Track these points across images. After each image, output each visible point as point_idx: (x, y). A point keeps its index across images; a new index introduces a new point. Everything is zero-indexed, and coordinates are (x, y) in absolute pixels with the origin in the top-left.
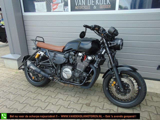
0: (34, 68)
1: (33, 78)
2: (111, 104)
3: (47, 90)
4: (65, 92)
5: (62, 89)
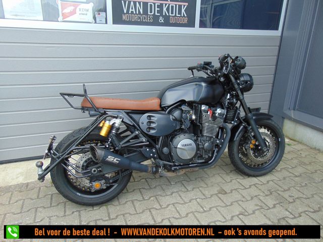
0: (116, 159)
1: (97, 185)
2: (244, 178)
3: (127, 201)
4: (164, 190)
5: (151, 188)
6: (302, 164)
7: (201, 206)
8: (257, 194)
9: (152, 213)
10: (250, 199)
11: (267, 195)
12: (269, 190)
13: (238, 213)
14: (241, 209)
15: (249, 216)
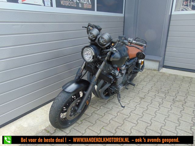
3: (109, 121)
4: (118, 108)
5: (111, 110)
6: (152, 77)
7: (143, 108)
8: (155, 94)
9: (128, 121)
10: (154, 97)
11: (158, 93)
12: (156, 91)
13: (158, 105)
14: (157, 103)
15: (163, 104)
